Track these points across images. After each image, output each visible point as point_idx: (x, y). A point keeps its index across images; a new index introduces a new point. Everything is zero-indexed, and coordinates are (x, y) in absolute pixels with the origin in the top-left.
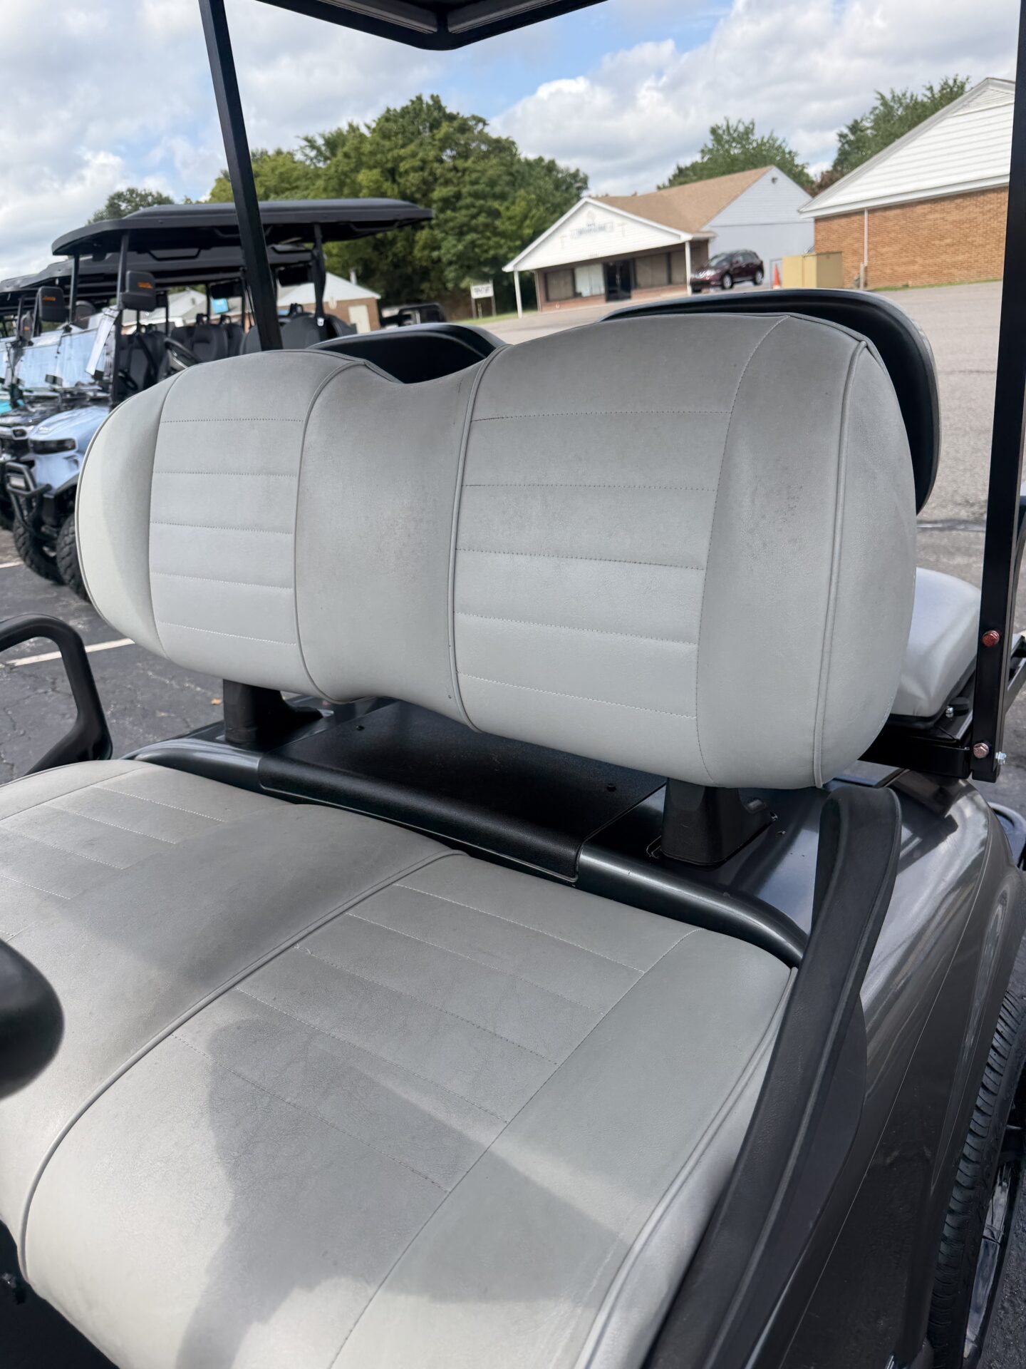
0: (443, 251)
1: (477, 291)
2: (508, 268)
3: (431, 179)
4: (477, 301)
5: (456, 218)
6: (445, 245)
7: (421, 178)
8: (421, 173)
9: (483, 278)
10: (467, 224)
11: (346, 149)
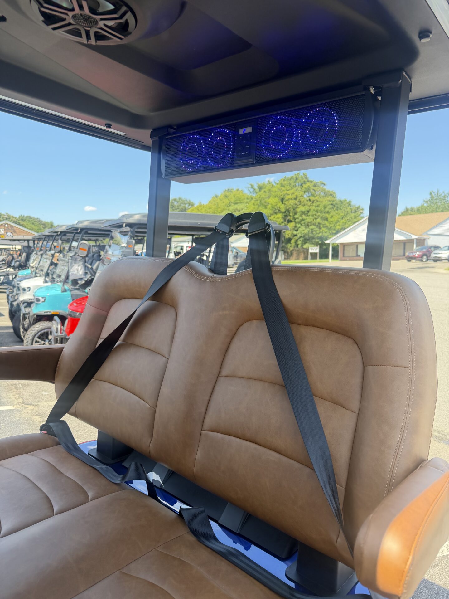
0: (299, 232)
1: (312, 249)
2: (327, 242)
3: (298, 203)
4: (311, 253)
5: (306, 219)
6: (300, 229)
7: (294, 203)
8: (295, 201)
9: (317, 244)
10: (311, 222)
11: (266, 190)
